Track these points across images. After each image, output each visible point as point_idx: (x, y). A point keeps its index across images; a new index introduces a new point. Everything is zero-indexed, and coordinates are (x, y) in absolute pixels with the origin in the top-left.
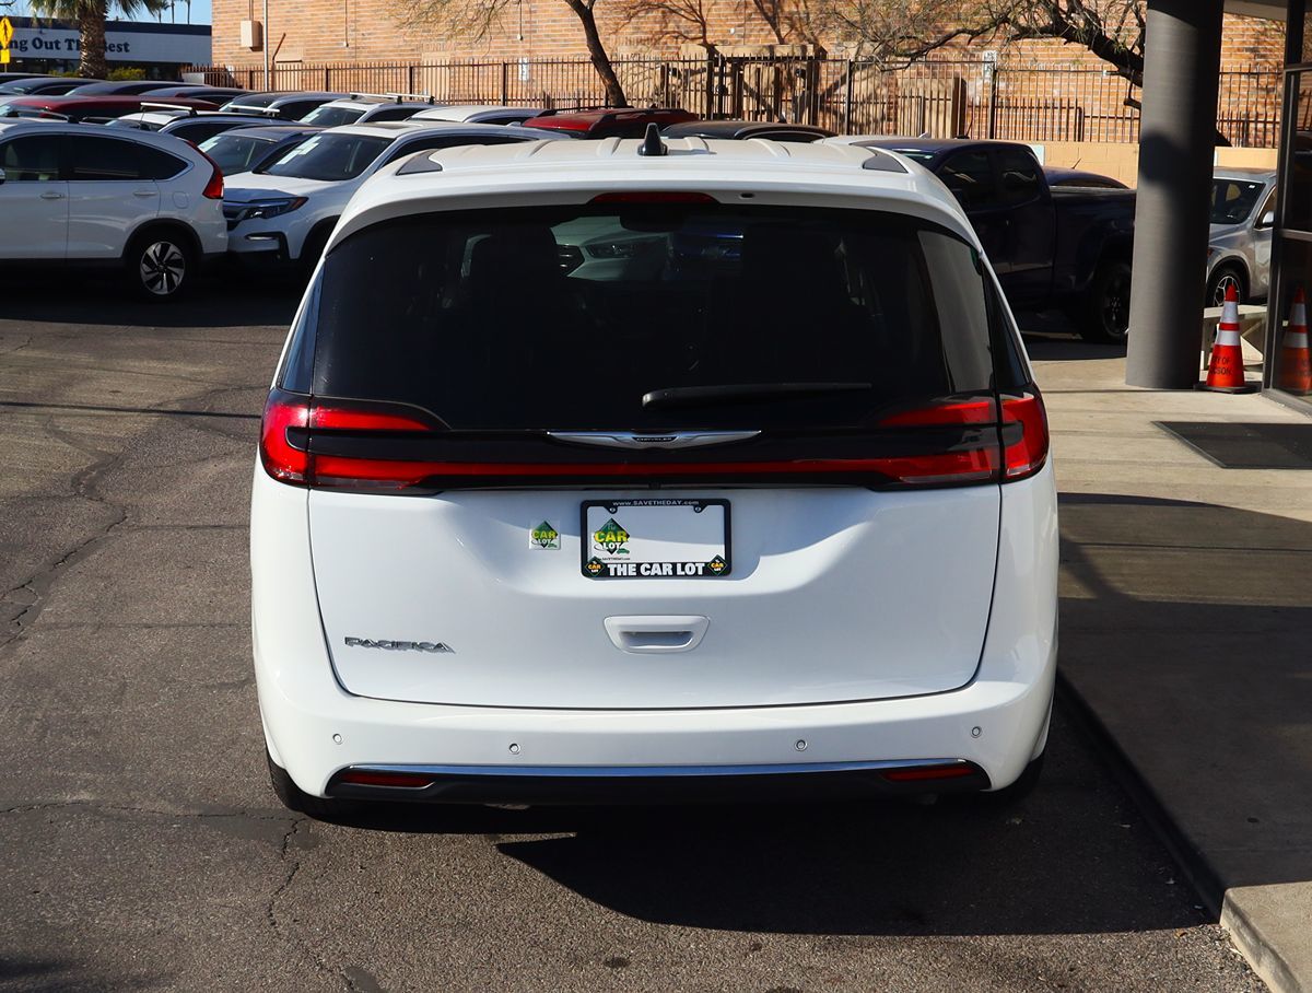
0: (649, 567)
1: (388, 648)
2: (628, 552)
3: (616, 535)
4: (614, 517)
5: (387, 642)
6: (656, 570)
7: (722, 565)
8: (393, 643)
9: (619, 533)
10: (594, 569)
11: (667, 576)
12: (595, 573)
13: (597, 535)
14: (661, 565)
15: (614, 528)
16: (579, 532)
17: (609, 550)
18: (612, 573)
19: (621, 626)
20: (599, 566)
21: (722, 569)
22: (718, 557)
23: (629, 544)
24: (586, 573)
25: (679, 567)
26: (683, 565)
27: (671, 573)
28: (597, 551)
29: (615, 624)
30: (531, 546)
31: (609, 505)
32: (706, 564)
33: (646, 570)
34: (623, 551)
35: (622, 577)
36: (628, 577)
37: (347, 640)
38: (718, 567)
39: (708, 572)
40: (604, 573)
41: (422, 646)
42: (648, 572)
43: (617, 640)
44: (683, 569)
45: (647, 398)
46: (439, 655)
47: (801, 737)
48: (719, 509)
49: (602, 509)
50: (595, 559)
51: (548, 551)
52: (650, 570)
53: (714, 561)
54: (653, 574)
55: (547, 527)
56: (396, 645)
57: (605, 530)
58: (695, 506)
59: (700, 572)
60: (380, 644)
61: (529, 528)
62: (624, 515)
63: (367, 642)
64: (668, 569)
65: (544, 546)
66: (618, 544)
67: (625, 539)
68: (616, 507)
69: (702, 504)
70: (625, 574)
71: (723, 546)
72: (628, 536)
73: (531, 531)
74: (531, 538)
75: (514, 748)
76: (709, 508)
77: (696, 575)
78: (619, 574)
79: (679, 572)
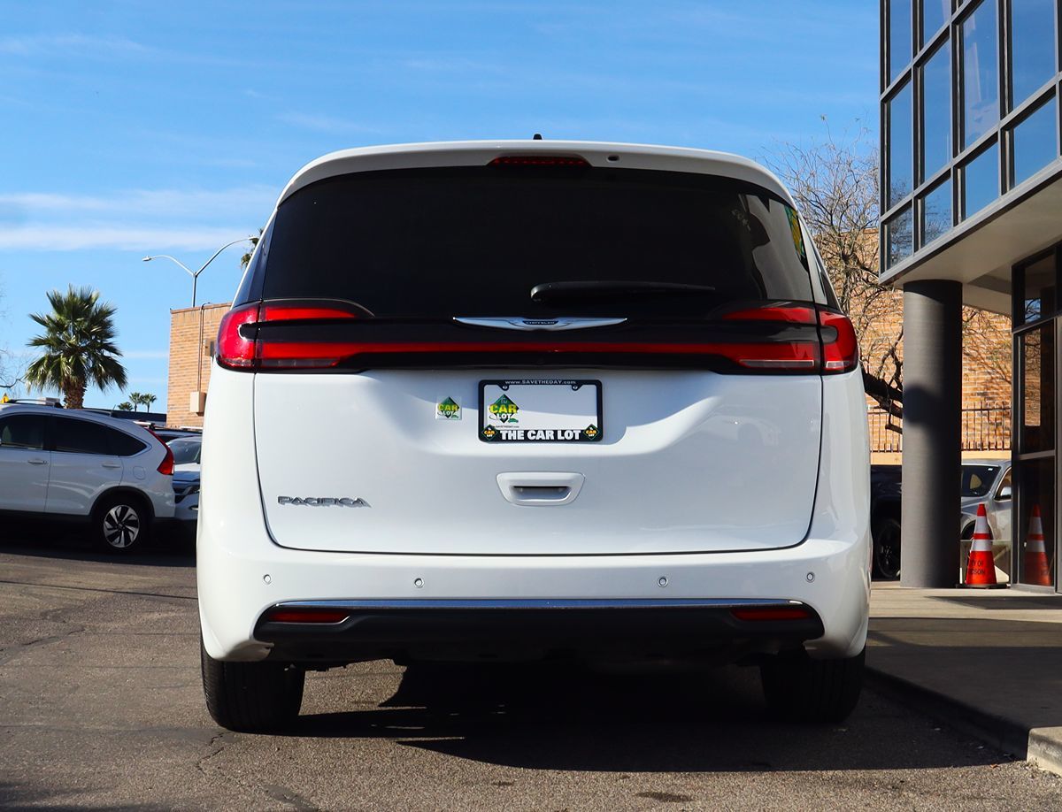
0: (534, 433)
1: (314, 504)
2: (517, 421)
3: (507, 407)
4: (506, 393)
5: (312, 499)
6: (540, 436)
7: (595, 432)
8: (318, 500)
9: (510, 406)
10: (489, 435)
11: (550, 441)
12: (490, 438)
13: (492, 408)
14: (544, 431)
15: (506, 402)
16: (477, 405)
17: (501, 420)
18: (504, 438)
19: (511, 481)
20: (493, 432)
21: (594, 435)
22: (591, 426)
23: (517, 415)
24: (482, 437)
25: (559, 433)
26: (563, 432)
27: (552, 438)
28: (491, 419)
29: (506, 480)
30: (437, 416)
31: (501, 384)
32: (582, 431)
33: (532, 435)
34: (513, 420)
35: (512, 441)
36: (517, 441)
37: (281, 499)
38: (592, 434)
39: (583, 438)
40: (497, 438)
41: (341, 502)
42: (534, 438)
43: (507, 493)
44: (563, 435)
45: (535, 291)
46: (357, 509)
47: (663, 576)
48: (593, 388)
49: (496, 387)
50: (490, 426)
51: (451, 421)
52: (536, 435)
53: (588, 429)
54: (538, 438)
55: (450, 402)
56: (321, 501)
57: (499, 404)
58: (573, 385)
59: (577, 437)
60: (307, 501)
61: (435, 402)
62: (514, 392)
63: (297, 499)
64: (550, 435)
65: (448, 417)
66: (509, 415)
67: (515, 411)
68: (508, 385)
69: (578, 384)
70: (515, 438)
71: (596, 418)
72: (517, 408)
73: (437, 405)
74: (437, 410)
75: (419, 582)
76: (584, 387)
77: (573, 440)
78: (510, 438)
79: (560, 437)
